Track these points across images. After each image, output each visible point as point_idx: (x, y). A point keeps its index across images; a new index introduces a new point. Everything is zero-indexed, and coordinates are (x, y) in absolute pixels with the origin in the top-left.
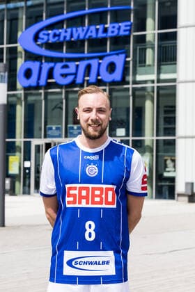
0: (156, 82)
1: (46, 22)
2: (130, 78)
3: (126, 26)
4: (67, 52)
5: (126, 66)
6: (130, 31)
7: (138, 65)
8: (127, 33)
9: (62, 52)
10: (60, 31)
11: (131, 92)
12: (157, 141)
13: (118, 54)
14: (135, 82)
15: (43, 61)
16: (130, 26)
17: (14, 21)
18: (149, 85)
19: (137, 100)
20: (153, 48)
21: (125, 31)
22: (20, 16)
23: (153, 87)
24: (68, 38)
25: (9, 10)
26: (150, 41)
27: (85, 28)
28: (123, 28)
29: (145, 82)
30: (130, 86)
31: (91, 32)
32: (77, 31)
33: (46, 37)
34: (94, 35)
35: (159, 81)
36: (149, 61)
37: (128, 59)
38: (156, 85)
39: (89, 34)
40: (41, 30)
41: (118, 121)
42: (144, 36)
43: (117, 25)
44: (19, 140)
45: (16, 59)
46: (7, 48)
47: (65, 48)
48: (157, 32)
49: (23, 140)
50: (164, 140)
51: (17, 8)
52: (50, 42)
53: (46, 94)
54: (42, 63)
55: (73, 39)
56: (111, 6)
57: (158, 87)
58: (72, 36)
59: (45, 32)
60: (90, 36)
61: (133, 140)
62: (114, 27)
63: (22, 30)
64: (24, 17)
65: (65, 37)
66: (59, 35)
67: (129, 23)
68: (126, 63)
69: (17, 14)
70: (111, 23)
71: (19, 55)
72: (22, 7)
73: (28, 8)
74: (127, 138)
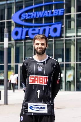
0: (76, 36)
1: (25, 9)
2: (64, 35)
3: (62, 11)
4: (34, 23)
5: (62, 29)
6: (63, 13)
7: (67, 29)
8: (62, 14)
9: (32, 23)
10: (31, 13)
11: (64, 42)
12: (77, 64)
13: (58, 24)
14: (66, 37)
15: (24, 27)
16: (64, 11)
17: (10, 9)
18: (73, 38)
19: (67, 45)
20: (74, 21)
21: (61, 13)
22: (13, 7)
23: (75, 39)
24: (35, 17)
25: (7, 4)
26: (73, 18)
27: (43, 12)
28: (60, 12)
29: (71, 37)
30: (64, 39)
31: (46, 14)
32: (39, 13)
33: (24, 17)
34: (47, 15)
35: (77, 36)
36: (72, 27)
37: (63, 26)
38: (76, 38)
39: (44, 15)
40: (23, 13)
41: (58, 55)
42: (70, 15)
43: (57, 10)
44: (13, 64)
45: (11, 26)
46: (7, 22)
47: (33, 21)
48: (76, 13)
49: (14, 64)
50: (80, 64)
51: (11, 3)
52: (26, 18)
53: (25, 43)
54: (23, 29)
55: (37, 17)
56: (55, 2)
57: (77, 39)
58: (37, 16)
59: (24, 14)
60: (45, 16)
61: (66, 64)
62: (56, 11)
63: (14, 13)
64: (15, 7)
65: (33, 16)
66: (31, 15)
67: (63, 9)
68: (62, 28)
69: (11, 6)
70: (55, 9)
71: (12, 25)
72: (14, 3)
73: (16, 3)
74: (62, 63)
